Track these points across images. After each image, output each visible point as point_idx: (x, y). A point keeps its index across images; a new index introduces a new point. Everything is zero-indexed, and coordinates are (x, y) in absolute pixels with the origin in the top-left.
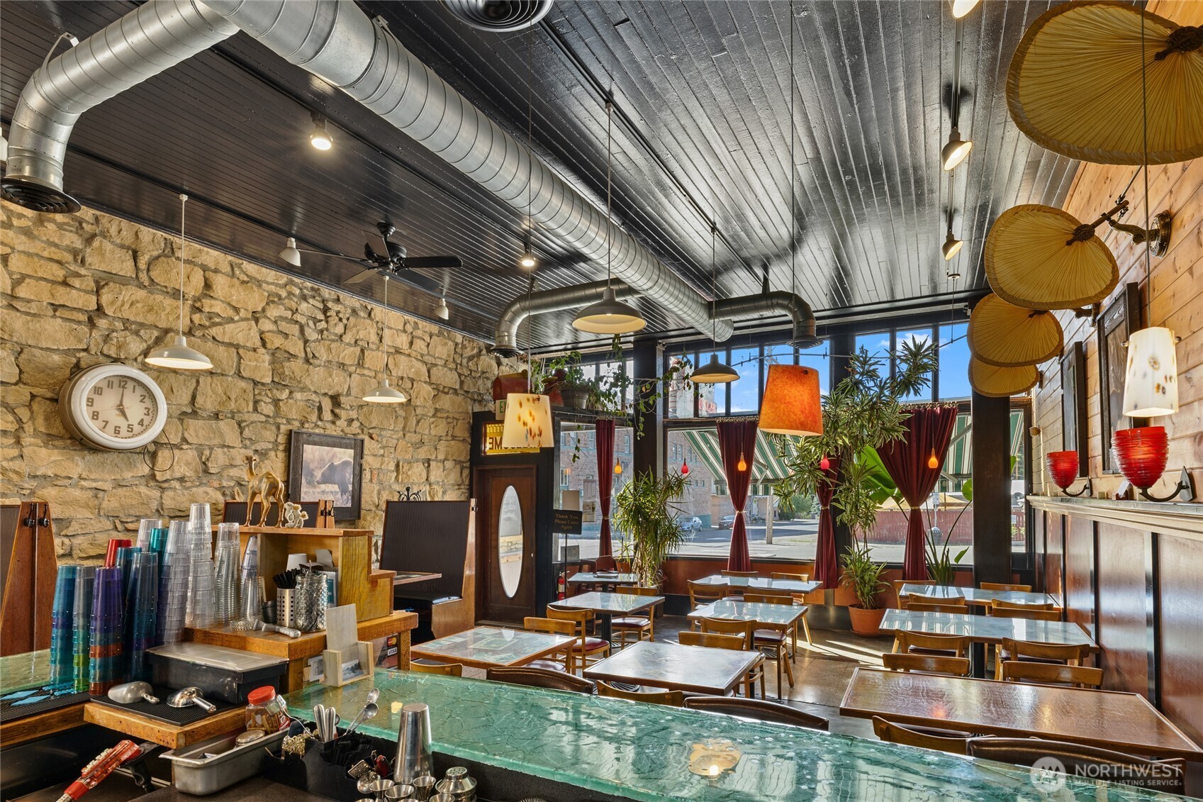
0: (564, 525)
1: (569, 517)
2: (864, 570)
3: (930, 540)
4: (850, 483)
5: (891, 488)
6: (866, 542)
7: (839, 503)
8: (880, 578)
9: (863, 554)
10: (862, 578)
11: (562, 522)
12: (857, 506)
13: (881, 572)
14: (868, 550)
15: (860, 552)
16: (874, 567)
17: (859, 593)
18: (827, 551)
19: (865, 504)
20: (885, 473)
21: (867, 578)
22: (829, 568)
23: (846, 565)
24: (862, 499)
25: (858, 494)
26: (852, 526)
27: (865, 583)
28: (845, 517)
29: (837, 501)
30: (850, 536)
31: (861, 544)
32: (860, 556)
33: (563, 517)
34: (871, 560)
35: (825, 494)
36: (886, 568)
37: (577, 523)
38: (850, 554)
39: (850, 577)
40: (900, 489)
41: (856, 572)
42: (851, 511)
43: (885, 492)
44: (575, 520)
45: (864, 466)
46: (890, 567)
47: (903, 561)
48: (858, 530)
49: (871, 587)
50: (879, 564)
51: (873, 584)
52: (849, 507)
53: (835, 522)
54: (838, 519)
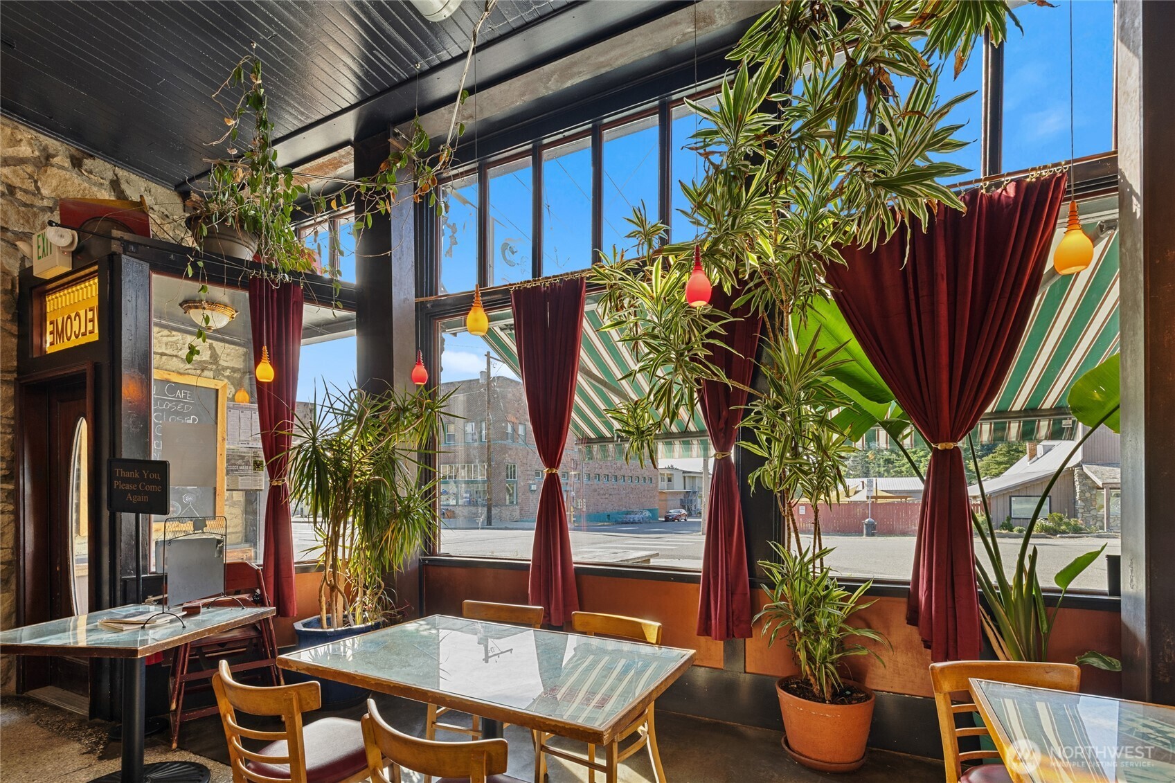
0: (133, 493)
1: (141, 475)
2: (816, 602)
3: (985, 527)
4: (780, 390)
5: (881, 401)
6: (817, 533)
7: (756, 442)
8: (854, 618)
9: (812, 560)
10: (810, 620)
11: (128, 487)
12: (795, 448)
13: (858, 602)
14: (824, 552)
15: (803, 556)
16: (838, 593)
17: (802, 656)
18: (728, 552)
19: (817, 439)
20: (865, 367)
21: (822, 622)
22: (730, 592)
23: (772, 586)
24: (811, 426)
25: (799, 420)
26: (784, 494)
27: (818, 633)
28: (767, 474)
29: (749, 435)
30: (780, 519)
31: (807, 540)
32: (804, 566)
33: (128, 475)
34: (831, 574)
35: (722, 425)
36: (871, 593)
37: (158, 489)
38: (780, 561)
39: (781, 616)
40: (902, 404)
41: (795, 604)
42: (782, 456)
43: (864, 413)
44: (154, 482)
45: (812, 352)
46: (880, 591)
47: (909, 577)
48: (801, 504)
49: (832, 641)
50: (850, 585)
51: (834, 634)
52: (776, 449)
53: (745, 487)
54: (751, 480)
